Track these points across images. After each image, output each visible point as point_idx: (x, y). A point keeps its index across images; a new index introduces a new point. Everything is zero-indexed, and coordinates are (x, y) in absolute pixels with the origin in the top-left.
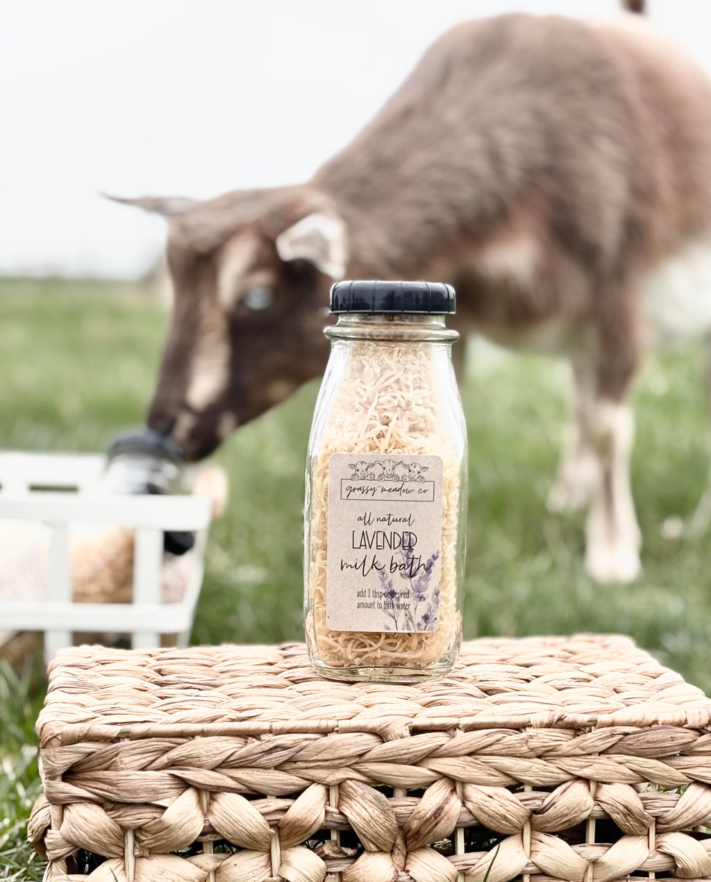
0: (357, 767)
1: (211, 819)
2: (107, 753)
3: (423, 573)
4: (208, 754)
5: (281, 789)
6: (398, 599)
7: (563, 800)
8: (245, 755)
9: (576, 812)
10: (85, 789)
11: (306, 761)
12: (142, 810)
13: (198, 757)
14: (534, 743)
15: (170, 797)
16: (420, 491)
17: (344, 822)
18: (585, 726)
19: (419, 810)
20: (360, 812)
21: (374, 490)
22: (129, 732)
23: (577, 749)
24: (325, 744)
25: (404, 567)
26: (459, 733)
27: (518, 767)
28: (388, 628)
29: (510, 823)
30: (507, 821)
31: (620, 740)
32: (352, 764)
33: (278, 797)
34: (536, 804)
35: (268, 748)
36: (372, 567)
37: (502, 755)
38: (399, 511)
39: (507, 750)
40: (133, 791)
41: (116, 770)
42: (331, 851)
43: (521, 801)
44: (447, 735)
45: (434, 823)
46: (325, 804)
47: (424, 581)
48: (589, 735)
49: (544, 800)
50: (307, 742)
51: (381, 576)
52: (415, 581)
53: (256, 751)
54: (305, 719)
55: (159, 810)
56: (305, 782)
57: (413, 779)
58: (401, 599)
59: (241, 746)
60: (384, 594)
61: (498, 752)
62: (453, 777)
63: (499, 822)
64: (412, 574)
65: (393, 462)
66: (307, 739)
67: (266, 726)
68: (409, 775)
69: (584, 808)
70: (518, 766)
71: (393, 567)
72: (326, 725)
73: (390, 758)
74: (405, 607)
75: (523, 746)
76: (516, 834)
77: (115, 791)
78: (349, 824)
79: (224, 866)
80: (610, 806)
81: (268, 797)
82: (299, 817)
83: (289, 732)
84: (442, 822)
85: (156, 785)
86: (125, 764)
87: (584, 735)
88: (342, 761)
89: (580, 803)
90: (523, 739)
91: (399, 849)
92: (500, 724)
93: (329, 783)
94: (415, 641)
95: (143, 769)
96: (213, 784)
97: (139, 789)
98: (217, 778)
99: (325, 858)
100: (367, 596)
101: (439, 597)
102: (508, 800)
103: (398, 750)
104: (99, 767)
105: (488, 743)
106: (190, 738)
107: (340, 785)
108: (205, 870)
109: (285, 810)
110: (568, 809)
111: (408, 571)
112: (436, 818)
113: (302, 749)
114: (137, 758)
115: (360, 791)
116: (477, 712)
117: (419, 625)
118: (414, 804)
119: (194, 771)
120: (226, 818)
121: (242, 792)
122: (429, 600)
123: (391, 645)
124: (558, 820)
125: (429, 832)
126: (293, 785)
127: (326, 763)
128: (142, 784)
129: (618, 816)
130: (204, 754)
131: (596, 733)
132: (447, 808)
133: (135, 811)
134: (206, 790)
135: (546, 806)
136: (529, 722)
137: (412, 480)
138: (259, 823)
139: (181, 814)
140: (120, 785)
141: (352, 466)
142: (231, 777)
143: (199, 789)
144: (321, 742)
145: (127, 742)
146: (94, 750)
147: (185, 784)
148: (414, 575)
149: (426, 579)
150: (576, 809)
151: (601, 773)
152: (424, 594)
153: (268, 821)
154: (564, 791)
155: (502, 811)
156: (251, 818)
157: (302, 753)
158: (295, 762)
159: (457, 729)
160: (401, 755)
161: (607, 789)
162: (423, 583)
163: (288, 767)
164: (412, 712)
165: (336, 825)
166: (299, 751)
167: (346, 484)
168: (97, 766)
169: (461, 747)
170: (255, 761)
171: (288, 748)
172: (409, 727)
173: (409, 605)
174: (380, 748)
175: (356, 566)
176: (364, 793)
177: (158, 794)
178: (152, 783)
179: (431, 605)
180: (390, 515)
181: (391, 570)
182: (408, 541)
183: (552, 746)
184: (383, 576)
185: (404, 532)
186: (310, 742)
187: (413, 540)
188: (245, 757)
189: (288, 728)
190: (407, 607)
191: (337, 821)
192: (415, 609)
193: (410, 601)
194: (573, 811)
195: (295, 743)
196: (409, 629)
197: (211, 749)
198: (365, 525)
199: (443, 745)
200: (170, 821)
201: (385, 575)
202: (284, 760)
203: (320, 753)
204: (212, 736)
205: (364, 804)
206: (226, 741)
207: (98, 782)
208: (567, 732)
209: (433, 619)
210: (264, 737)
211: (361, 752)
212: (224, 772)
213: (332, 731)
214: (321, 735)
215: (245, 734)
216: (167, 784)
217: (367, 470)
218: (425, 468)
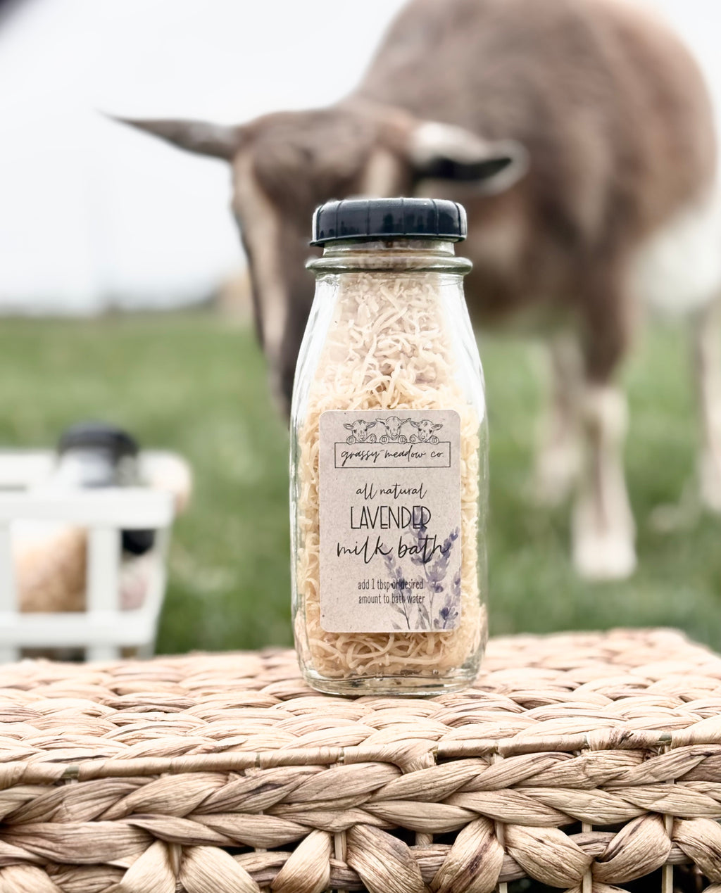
0: (370, 807)
1: (185, 882)
2: (49, 800)
3: (439, 556)
4: (178, 797)
5: (274, 840)
6: (409, 591)
7: (633, 843)
8: (226, 797)
9: (650, 858)
10: (21, 847)
11: (303, 802)
12: (95, 873)
13: (166, 802)
14: (593, 770)
15: (131, 855)
16: (432, 455)
17: (355, 880)
18: (656, 746)
19: (451, 861)
20: (376, 867)
21: (376, 455)
22: (76, 772)
23: (647, 776)
24: (327, 779)
25: (416, 550)
26: (497, 759)
28: (398, 627)
29: (567, 874)
30: (563, 872)
31: (701, 762)
32: (362, 805)
33: (269, 850)
34: (599, 848)
35: (254, 787)
36: (376, 551)
37: (553, 787)
38: (408, 479)
39: (559, 779)
40: (84, 849)
41: (61, 821)
43: (579, 845)
44: (481, 762)
45: (470, 878)
46: (330, 857)
47: (441, 567)
48: (662, 758)
49: (609, 843)
50: (305, 777)
51: (387, 563)
52: (430, 567)
53: (241, 792)
54: (301, 747)
55: (118, 872)
56: (303, 829)
57: (441, 820)
58: (413, 590)
59: (220, 784)
61: (549, 782)
62: (491, 817)
63: (553, 873)
64: (426, 558)
66: (304, 773)
67: (252, 757)
68: (436, 816)
69: (659, 852)
70: (573, 800)
71: (402, 550)
72: (328, 754)
73: (411, 795)
74: (418, 600)
75: (580, 774)
76: (574, 888)
77: (60, 850)
78: (361, 882)
80: (692, 848)
81: (257, 850)
82: (298, 875)
83: (281, 764)
84: (481, 876)
85: (112, 839)
86: (72, 814)
87: (656, 758)
88: (350, 800)
89: (654, 846)
90: (580, 765)
92: (549, 746)
93: (333, 829)
94: (431, 643)
95: (97, 819)
96: (186, 836)
97: (91, 846)
98: (190, 828)
100: (371, 587)
101: (460, 587)
102: (562, 844)
103: (421, 785)
104: (39, 818)
105: (536, 771)
106: (155, 776)
107: (348, 832)
109: (278, 867)
110: (640, 853)
111: (420, 555)
112: (472, 871)
113: (297, 787)
114: (87, 805)
115: (375, 839)
116: (517, 730)
117: (436, 622)
118: (443, 853)
119: (161, 819)
120: (205, 881)
121: (224, 845)
122: (448, 590)
123: (401, 648)
124: (628, 868)
125: (464, 890)
126: (288, 833)
127: (330, 804)
128: (95, 839)
129: (704, 861)
130: (174, 796)
131: (670, 755)
132: (486, 857)
133: (86, 875)
134: (177, 844)
135: (612, 851)
136: (586, 742)
137: (422, 440)
138: (246, 885)
139: (144, 877)
140: (66, 841)
141: (347, 426)
143: (168, 843)
144: (322, 777)
145: (73, 784)
146: (34, 797)
147: (149, 837)
148: (429, 560)
149: (443, 564)
150: (650, 855)
151: (680, 806)
152: (442, 583)
153: (258, 882)
154: (634, 831)
155: (557, 859)
156: (236, 879)
157: (298, 791)
158: (290, 804)
159: (495, 755)
160: (424, 790)
161: (688, 827)
162: (440, 570)
163: (280, 810)
164: (437, 734)
165: (344, 884)
166: (294, 790)
167: (342, 449)
168: (37, 817)
169: (501, 777)
170: (239, 804)
171: (281, 785)
172: (434, 753)
173: (423, 597)
174: (398, 782)
175: (356, 550)
176: (380, 841)
177: (116, 851)
178: (107, 837)
179: (451, 597)
180: (396, 485)
181: (399, 553)
182: (420, 517)
183: (616, 773)
184: (390, 562)
185: (414, 507)
186: (309, 776)
187: (426, 515)
188: (225, 800)
189: (280, 759)
190: (421, 600)
191: (346, 879)
192: (431, 602)
193: (424, 592)
194: (647, 857)
195: (289, 779)
196: (424, 627)
197: (182, 789)
198: (366, 499)
199: (477, 775)
200: (132, 887)
201: (391, 561)
202: (277, 801)
203: (321, 790)
204: (183, 772)
205: (380, 855)
206: (201, 778)
207: (37, 838)
208: (633, 755)
209: (454, 613)
210: (248, 772)
211: (375, 788)
212: (199, 820)
213: (335, 761)
214: (323, 767)
215: (225, 769)
216: (127, 838)
217: (366, 430)
218: (437, 425)
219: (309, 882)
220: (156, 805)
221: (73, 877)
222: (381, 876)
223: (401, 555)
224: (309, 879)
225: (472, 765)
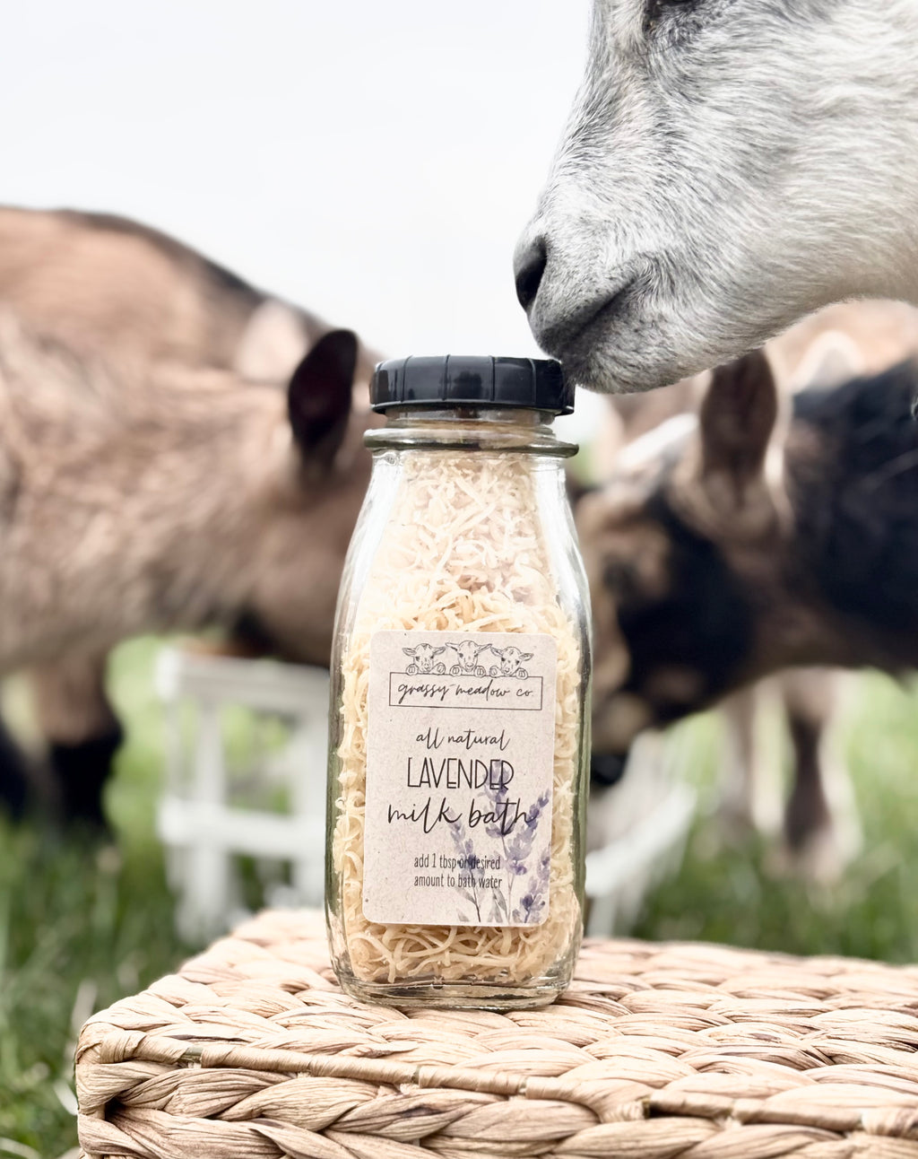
2: (164, 1083)
3: (523, 827)
4: (311, 1105)
6: (482, 871)
8: (370, 1115)
10: (130, 1135)
11: (466, 1138)
13: (295, 1108)
16: (520, 693)
21: (444, 690)
22: (200, 1055)
24: (497, 1114)
25: (492, 818)
26: (733, 1126)
28: (465, 920)
32: (544, 1154)
35: (404, 1108)
36: (440, 818)
38: (486, 725)
41: (174, 1112)
44: (710, 1125)
47: (525, 841)
50: (471, 1106)
51: (454, 833)
52: (509, 840)
53: (387, 1111)
54: (480, 1067)
58: (486, 870)
59: (367, 1097)
60: (459, 862)
64: (505, 829)
65: (476, 644)
66: (470, 1102)
67: (409, 1071)
71: (474, 817)
72: (506, 1082)
73: (605, 1153)
74: (493, 884)
77: (165, 1146)
83: (445, 1085)
85: (228, 1144)
86: (185, 1104)
88: (524, 1146)
90: (841, 1151)
92: (806, 1119)
94: (507, 942)
95: (214, 1116)
96: (315, 1155)
97: (199, 1147)
98: (322, 1146)
100: (431, 865)
101: (549, 868)
103: (619, 1141)
104: (154, 1103)
105: (780, 1150)
106: (291, 1075)
111: (498, 824)
113: (460, 1117)
114: (205, 1097)
116: (774, 1092)
117: (516, 913)
119: (289, 1129)
122: (533, 872)
123: (466, 943)
127: (497, 1147)
128: (204, 1140)
130: (306, 1104)
136: (861, 1121)
137: (506, 674)
140: (172, 1136)
141: (409, 651)
142: (347, 1148)
144: (494, 1110)
145: (197, 1068)
146: (149, 1076)
147: (275, 1150)
148: (509, 831)
149: (528, 837)
152: (526, 862)
157: (459, 1123)
158: (451, 1137)
159: (729, 1118)
160: (621, 1149)
162: (523, 844)
163: (437, 1144)
166: (456, 1120)
167: (399, 681)
168: (150, 1101)
170: (385, 1126)
171: (439, 1112)
172: (644, 1104)
173: (500, 881)
174: (590, 1133)
175: (413, 815)
178: (220, 1140)
179: (536, 881)
180: (470, 732)
181: (470, 822)
182: (500, 774)
184: (457, 832)
185: (492, 761)
186: (477, 1106)
187: (508, 773)
188: (368, 1118)
189: (443, 1079)
190: (497, 884)
192: (510, 887)
193: (502, 874)
195: (452, 1105)
196: (499, 920)
197: (316, 1097)
198: (429, 748)
199: (696, 1143)
201: (460, 831)
202: (432, 1130)
203: (488, 1127)
204: (324, 1076)
206: (345, 1086)
207: (148, 1127)
209: (540, 903)
210: (404, 1088)
211: (559, 1136)
212: (336, 1139)
213: (516, 1092)
214: (499, 1097)
215: (375, 1081)
216: (246, 1146)
217: (432, 657)
218: (527, 655)
220: (285, 1111)
223: (472, 824)
225: (695, 1127)
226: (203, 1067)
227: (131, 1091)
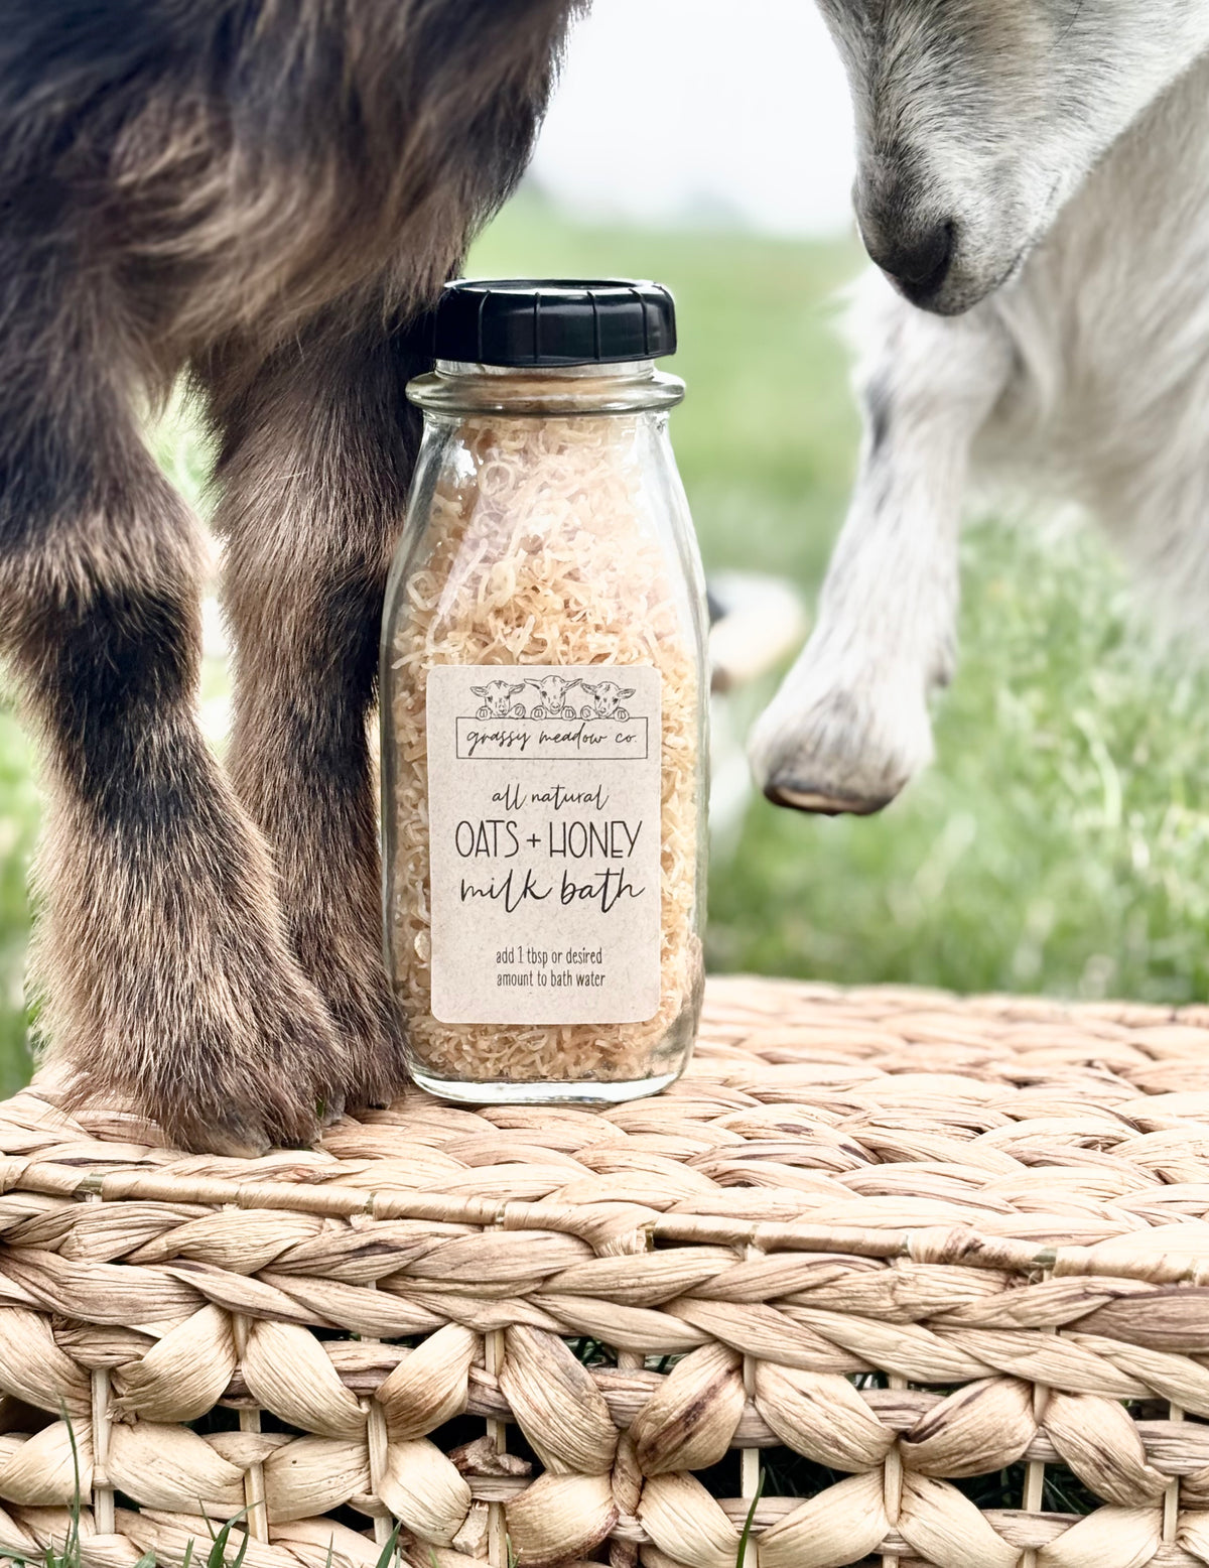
0: (540, 1300)
1: (244, 1370)
2: (56, 1220)
4: (242, 1245)
5: (384, 1328)
7: (963, 1420)
8: (316, 1254)
9: (991, 1448)
10: (17, 1282)
11: (433, 1279)
12: (113, 1339)
13: (223, 1248)
14: (907, 1295)
15: (168, 1320)
17: (505, 1408)
18: (1029, 1269)
19: (655, 1404)
20: (532, 1396)
22: (100, 1185)
23: (1003, 1316)
24: (474, 1249)
26: (753, 1254)
27: (870, 1340)
29: (846, 1452)
30: (840, 1449)
31: (1104, 1306)
32: (528, 1294)
33: (383, 1341)
34: (908, 1420)
35: (356, 1245)
37: (839, 1311)
39: (848, 1302)
40: (92, 1302)
41: (69, 1256)
42: (480, 1461)
43: (875, 1409)
44: (728, 1254)
45: (684, 1435)
46: (473, 1364)
48: (1032, 1290)
49: (925, 1413)
50: (438, 1241)
53: (336, 1249)
55: (147, 1342)
56: (432, 1318)
57: (650, 1338)
59: (312, 1233)
61: (830, 1303)
62: (737, 1348)
63: (823, 1449)
66: (439, 1234)
67: (360, 1198)
68: (640, 1329)
69: (1008, 1441)
70: (870, 1337)
72: (480, 1209)
73: (602, 1293)
75: (884, 1299)
76: (866, 1473)
77: (63, 1297)
78: (511, 1413)
79: (276, 1460)
80: (1066, 1445)
81: (363, 1339)
82: (410, 1389)
83: (404, 1216)
84: (701, 1434)
85: (139, 1295)
86: (85, 1247)
87: (1022, 1288)
88: (502, 1287)
89: (1001, 1430)
90: (884, 1283)
91: (624, 1471)
92: (840, 1245)
93: (480, 1326)
95: (120, 1261)
96: (249, 1304)
97: (104, 1299)
98: (258, 1294)
99: (467, 1472)
102: (843, 1405)
103: (618, 1278)
104: (44, 1244)
105: (810, 1283)
106: (215, 1206)
107: (505, 1330)
108: (237, 1465)
109: (387, 1370)
110: (973, 1439)
112: (688, 1425)
113: (425, 1255)
114: (109, 1237)
115: (536, 1352)
116: (803, 1209)
118: (650, 1387)
119: (214, 1273)
120: (269, 1375)
121: (310, 1324)
124: (953, 1459)
125: (676, 1449)
126: (409, 1320)
127: (470, 1289)
128: (110, 1290)
129: (1085, 1468)
130: (234, 1243)
131: (1052, 1286)
132: (712, 1406)
133: (99, 1339)
134: (240, 1315)
135: (927, 1428)
136: (906, 1246)
138: (331, 1391)
139: (180, 1357)
140: (70, 1286)
142: (287, 1293)
143: (229, 1313)
144: (467, 1245)
145: (96, 1202)
146: (38, 1212)
147: (200, 1298)
150: (991, 1443)
151: (1056, 1373)
153: (354, 1388)
154: (969, 1401)
155: (829, 1428)
156: (316, 1379)
157: (424, 1261)
158: (415, 1277)
159: (750, 1246)
160: (623, 1288)
161: (1065, 1408)
163: (400, 1284)
164: (670, 1199)
165: (489, 1411)
166: (420, 1259)
168: (40, 1241)
169: (751, 1285)
170: (333, 1267)
171: (398, 1249)
172: (648, 1231)
174: (582, 1269)
176: (544, 1357)
177: (141, 1311)
178: (129, 1290)
183: (947, 1304)
186: (444, 1240)
188: (312, 1259)
189: (403, 1209)
191: (491, 1404)
194: (985, 1446)
195: (413, 1241)
197: (247, 1234)
199: (714, 1276)
200: (158, 1368)
202: (392, 1271)
203: (459, 1265)
204: (256, 1208)
205: (540, 1379)
206: (282, 1220)
207: (40, 1273)
208: (988, 1277)
210: (355, 1220)
211: (544, 1273)
212: (274, 1282)
213: (492, 1222)
214: (470, 1227)
215: (320, 1212)
216: (162, 1294)
219: (427, 1401)
220: (210, 1252)
221: (84, 1338)
222: (538, 1411)
224: (428, 1397)
225: (709, 1258)
226: (104, 1200)
227: (16, 1229)
